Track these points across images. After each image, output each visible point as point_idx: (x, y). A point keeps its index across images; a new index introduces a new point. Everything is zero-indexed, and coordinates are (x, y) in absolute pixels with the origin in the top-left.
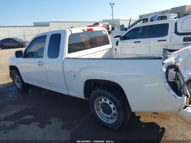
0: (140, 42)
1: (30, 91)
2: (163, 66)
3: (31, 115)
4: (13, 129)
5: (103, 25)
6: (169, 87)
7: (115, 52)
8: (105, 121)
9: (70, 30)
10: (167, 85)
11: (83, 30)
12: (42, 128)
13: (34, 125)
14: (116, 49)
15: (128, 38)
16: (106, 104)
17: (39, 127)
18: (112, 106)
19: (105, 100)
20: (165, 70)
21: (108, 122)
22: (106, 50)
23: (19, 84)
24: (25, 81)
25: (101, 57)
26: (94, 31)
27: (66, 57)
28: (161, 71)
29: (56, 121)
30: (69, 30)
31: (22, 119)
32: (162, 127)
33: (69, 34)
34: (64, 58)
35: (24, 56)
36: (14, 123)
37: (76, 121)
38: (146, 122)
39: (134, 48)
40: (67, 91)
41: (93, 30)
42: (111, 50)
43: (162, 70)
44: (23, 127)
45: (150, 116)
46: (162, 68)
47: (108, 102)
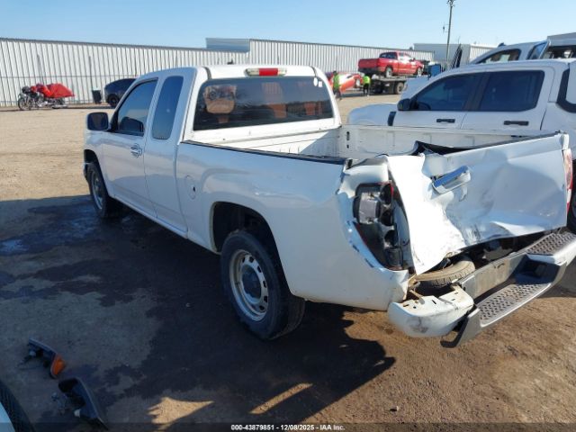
0: (452, 121)
1: (125, 220)
2: (342, 181)
3: (97, 275)
4: (45, 298)
5: (411, 61)
6: (357, 238)
7: (346, 143)
8: (248, 314)
9: (207, 70)
10: (350, 230)
11: (247, 72)
12: (106, 306)
13: (93, 298)
14: (348, 133)
15: (428, 108)
16: (251, 270)
17: (100, 304)
18: (261, 277)
19: (251, 260)
20: (351, 194)
21: (252, 317)
22: (317, 132)
23: (101, 200)
24: (112, 194)
25: (296, 152)
26: (281, 75)
27: (185, 139)
28: (336, 193)
29: (143, 297)
30: (205, 71)
31: (75, 280)
32: (390, 356)
33: (201, 78)
34: (180, 140)
35: (110, 127)
36: (53, 285)
37: (188, 305)
38: (358, 337)
39: (391, 134)
40: (185, 229)
41: (279, 73)
42: (334, 134)
43: (340, 192)
44: (68, 297)
45: (378, 327)
46: (340, 186)
47: (255, 265)
